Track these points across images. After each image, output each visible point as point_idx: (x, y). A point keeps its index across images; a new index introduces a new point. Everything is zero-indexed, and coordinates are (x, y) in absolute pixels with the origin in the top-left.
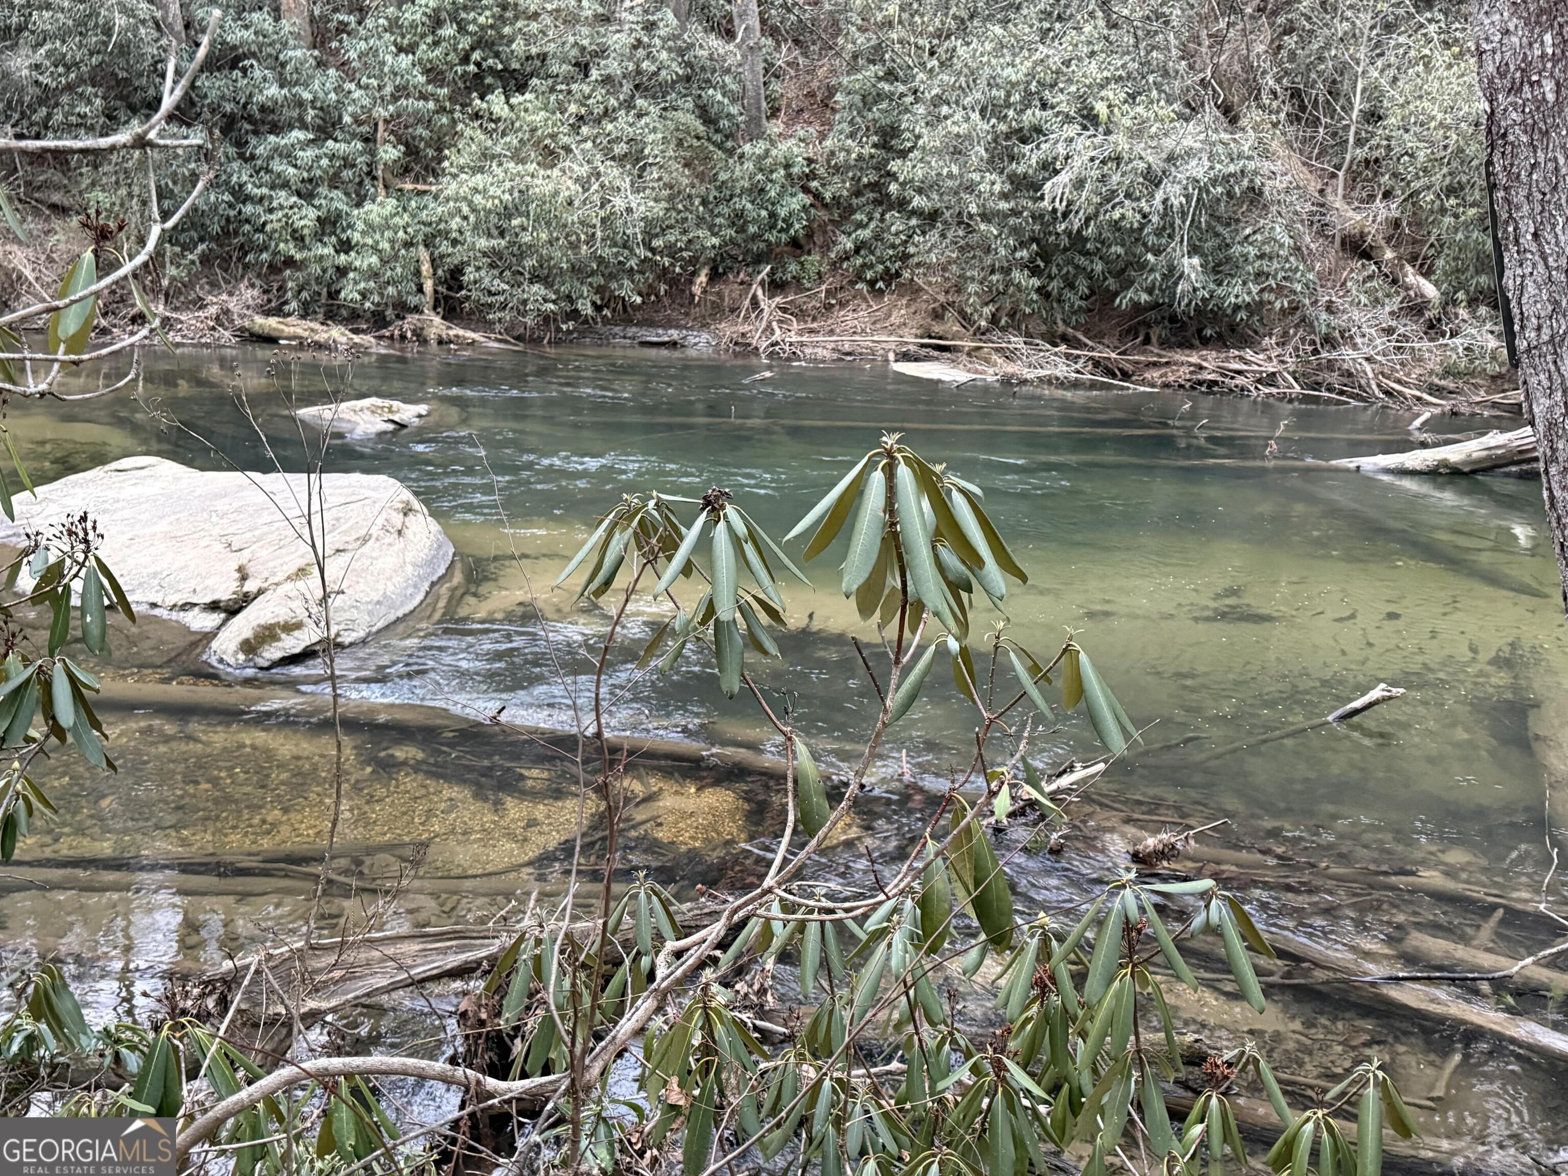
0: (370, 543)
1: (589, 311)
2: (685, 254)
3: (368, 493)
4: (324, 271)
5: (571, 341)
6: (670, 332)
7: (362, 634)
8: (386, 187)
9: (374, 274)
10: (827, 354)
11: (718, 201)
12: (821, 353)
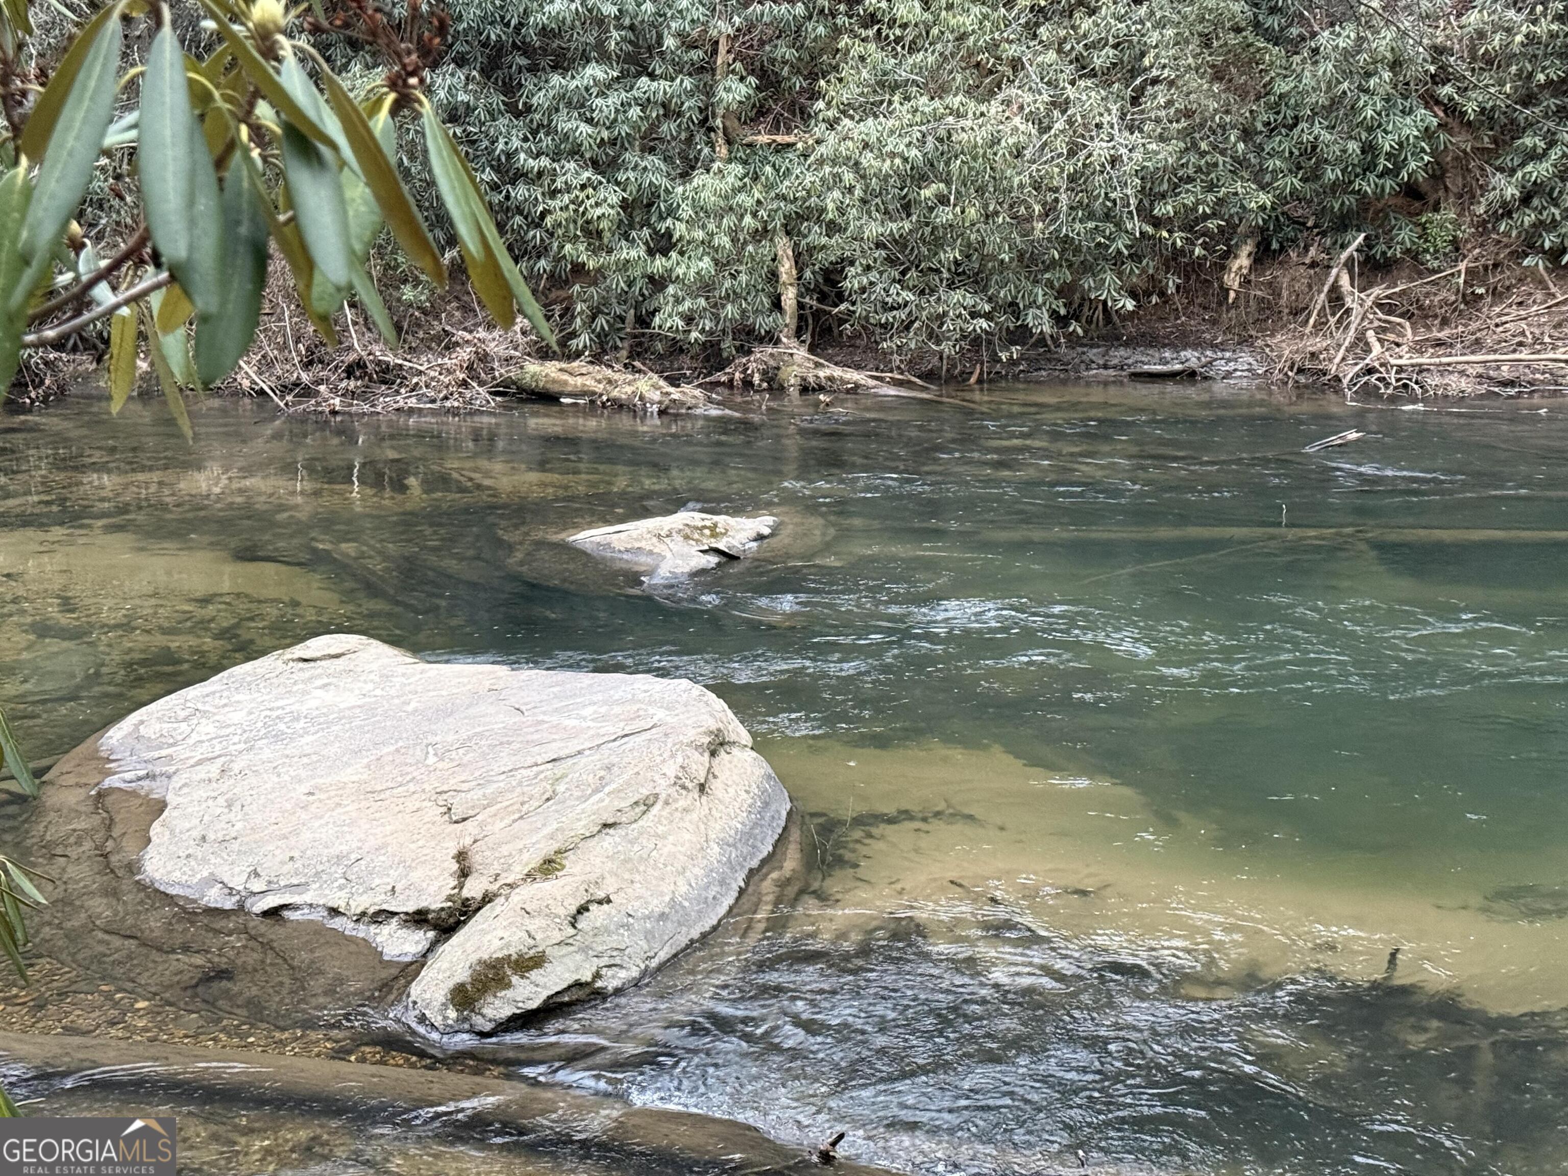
0: (655, 810)
1: (1047, 329)
2: (1211, 224)
3: (660, 715)
4: (630, 284)
5: (1016, 377)
6: (1188, 354)
7: (635, 973)
8: (729, 142)
9: (705, 287)
10: (1463, 384)
11: (1271, 129)
12: (1458, 384)
